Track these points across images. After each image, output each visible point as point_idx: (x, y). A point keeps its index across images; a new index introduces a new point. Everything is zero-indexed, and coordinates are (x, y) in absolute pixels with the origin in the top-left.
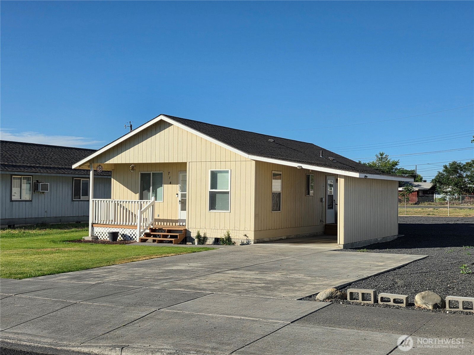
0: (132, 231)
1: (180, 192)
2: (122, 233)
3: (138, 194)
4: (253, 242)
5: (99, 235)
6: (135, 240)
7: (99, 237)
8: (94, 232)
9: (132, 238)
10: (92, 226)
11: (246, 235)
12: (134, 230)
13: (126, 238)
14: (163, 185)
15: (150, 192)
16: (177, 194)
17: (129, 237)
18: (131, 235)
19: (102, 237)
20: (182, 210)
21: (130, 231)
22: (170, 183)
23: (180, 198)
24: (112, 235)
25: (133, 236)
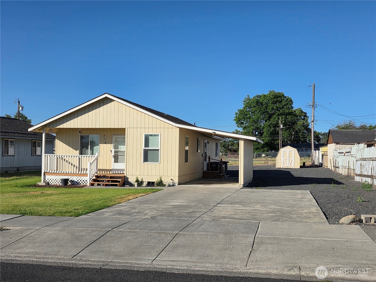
0: (79, 178)
1: (114, 149)
2: (70, 180)
3: (78, 151)
4: (177, 184)
5: (50, 181)
6: (81, 184)
7: (50, 182)
8: (46, 179)
9: (79, 183)
10: (44, 175)
11: (172, 180)
12: (81, 177)
13: (74, 183)
14: (99, 144)
15: (88, 149)
16: (111, 151)
17: (77, 182)
18: (78, 181)
19: (53, 182)
20: (115, 162)
21: (77, 178)
22: (105, 143)
23: (113, 154)
24: (64, 181)
25: (80, 181)
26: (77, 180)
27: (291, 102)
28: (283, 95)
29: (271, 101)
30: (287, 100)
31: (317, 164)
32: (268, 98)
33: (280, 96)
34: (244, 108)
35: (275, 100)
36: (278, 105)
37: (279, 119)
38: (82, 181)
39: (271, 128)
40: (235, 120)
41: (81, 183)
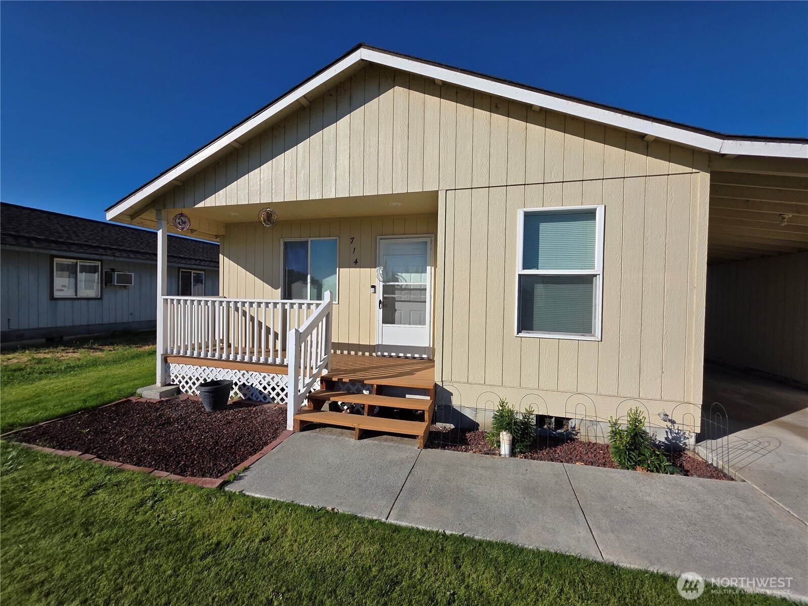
0: (268, 379)
1: (381, 282)
2: (241, 383)
3: (280, 288)
5: (183, 382)
6: (275, 402)
7: (183, 387)
8: (171, 374)
9: (267, 396)
10: (165, 360)
12: (274, 377)
13: (252, 395)
14: (338, 269)
15: (307, 285)
16: (373, 287)
17: (261, 392)
18: (265, 388)
19: (190, 388)
20: (385, 321)
21: (261, 378)
22: (356, 265)
23: (379, 295)
26: (263, 386)
38: (278, 390)
41: (276, 397)
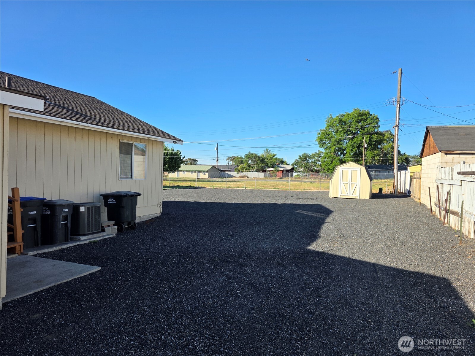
27: (377, 120)
28: (369, 113)
29: (355, 119)
30: (373, 117)
31: (402, 191)
32: (352, 116)
33: (365, 114)
34: (326, 128)
35: (360, 118)
36: (363, 123)
37: (363, 138)
39: (354, 148)
40: (317, 140)
